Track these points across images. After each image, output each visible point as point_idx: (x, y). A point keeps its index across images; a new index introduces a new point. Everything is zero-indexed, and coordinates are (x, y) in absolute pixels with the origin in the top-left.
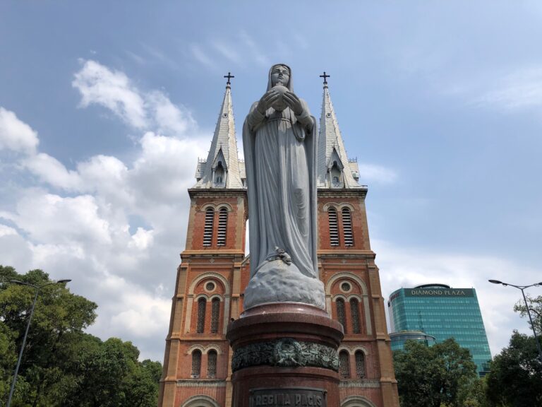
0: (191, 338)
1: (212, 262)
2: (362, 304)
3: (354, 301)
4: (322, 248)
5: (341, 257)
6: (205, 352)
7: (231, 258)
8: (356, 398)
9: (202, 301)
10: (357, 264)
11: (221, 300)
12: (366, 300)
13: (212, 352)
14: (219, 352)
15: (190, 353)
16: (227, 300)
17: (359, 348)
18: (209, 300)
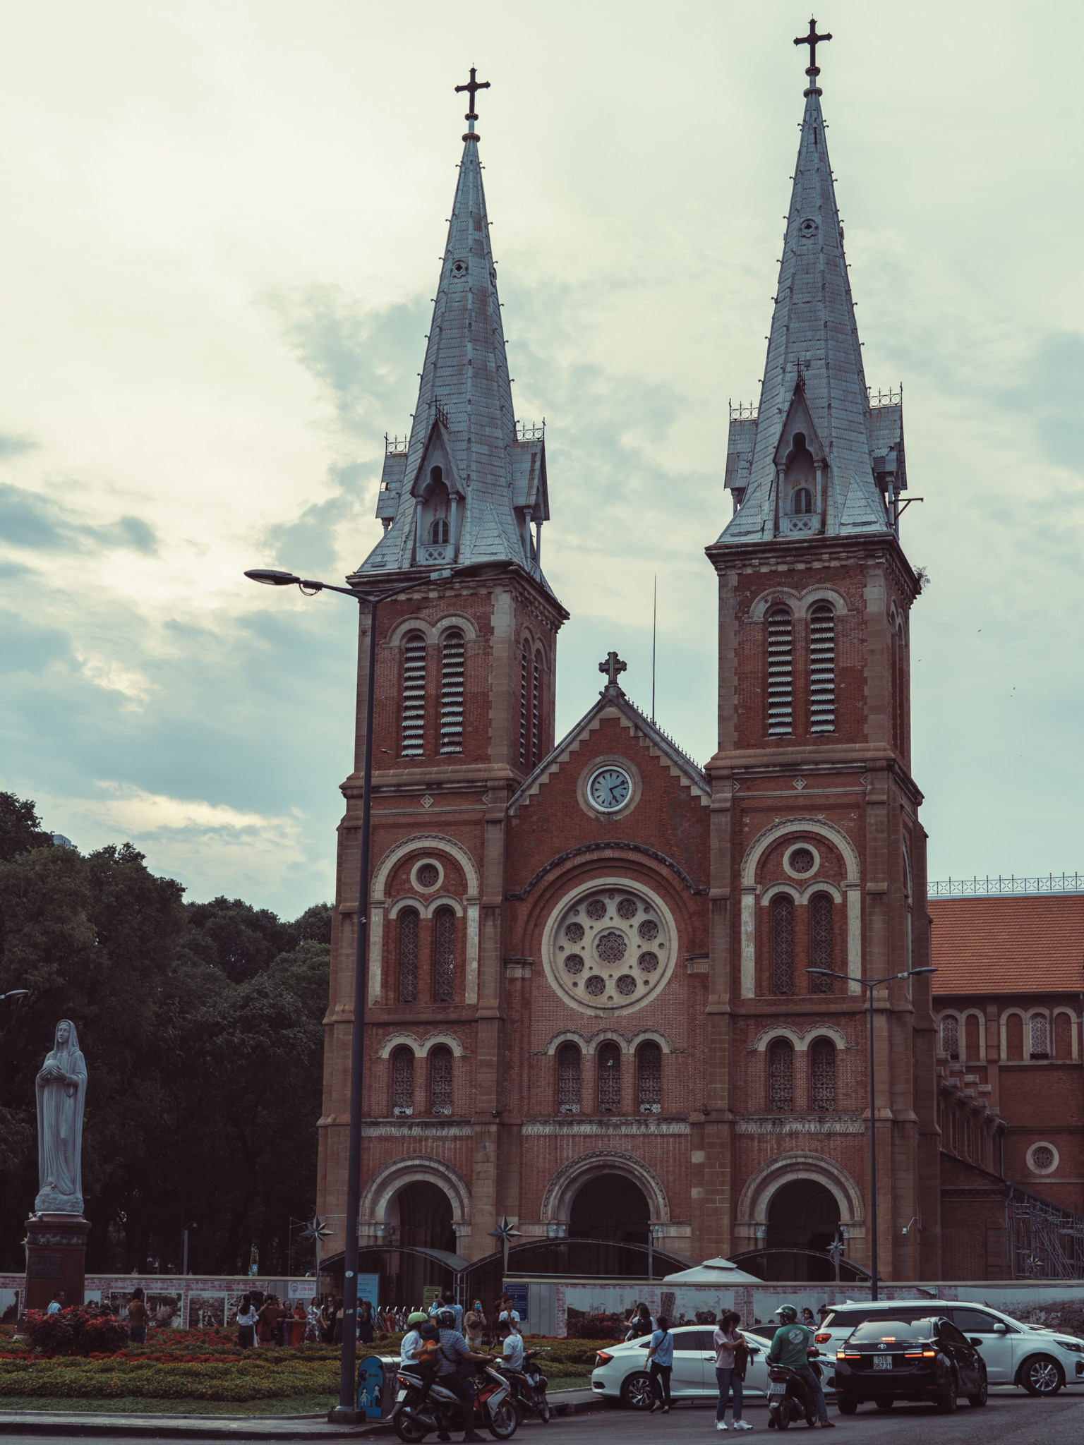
0: (385, 1017)
1: (427, 802)
2: (843, 909)
4: (738, 745)
6: (421, 1053)
7: (475, 790)
8: (801, 1160)
9: (409, 913)
11: (458, 913)
12: (854, 897)
13: (441, 1051)
14: (457, 1051)
15: (385, 1054)
16: (473, 913)
17: (822, 1031)
18: (426, 913)
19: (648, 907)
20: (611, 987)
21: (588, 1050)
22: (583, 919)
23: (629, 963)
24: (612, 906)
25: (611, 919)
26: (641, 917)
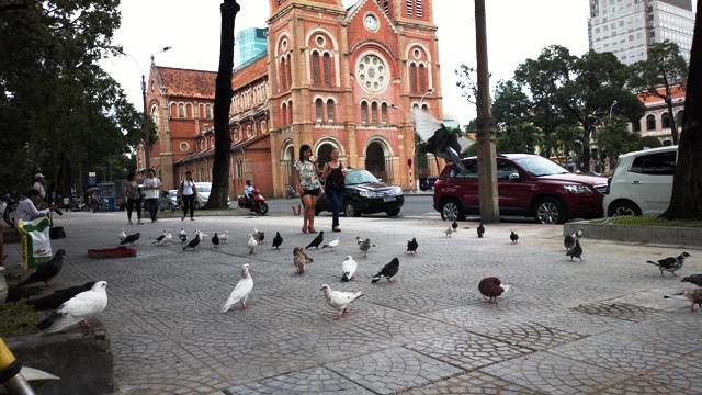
0: (313, 88)
1: (320, 15)
2: (427, 69)
3: (421, 65)
4: (403, 16)
5: (416, 26)
6: (325, 101)
7: (336, 14)
9: (315, 53)
10: (425, 35)
11: (331, 56)
12: (430, 66)
13: (330, 101)
14: (336, 102)
15: (314, 101)
16: (337, 57)
17: (425, 103)
18: (321, 54)
19: (381, 61)
20: (372, 85)
21: (370, 104)
22: (364, 63)
23: (376, 79)
24: (371, 59)
25: (371, 64)
26: (379, 64)
